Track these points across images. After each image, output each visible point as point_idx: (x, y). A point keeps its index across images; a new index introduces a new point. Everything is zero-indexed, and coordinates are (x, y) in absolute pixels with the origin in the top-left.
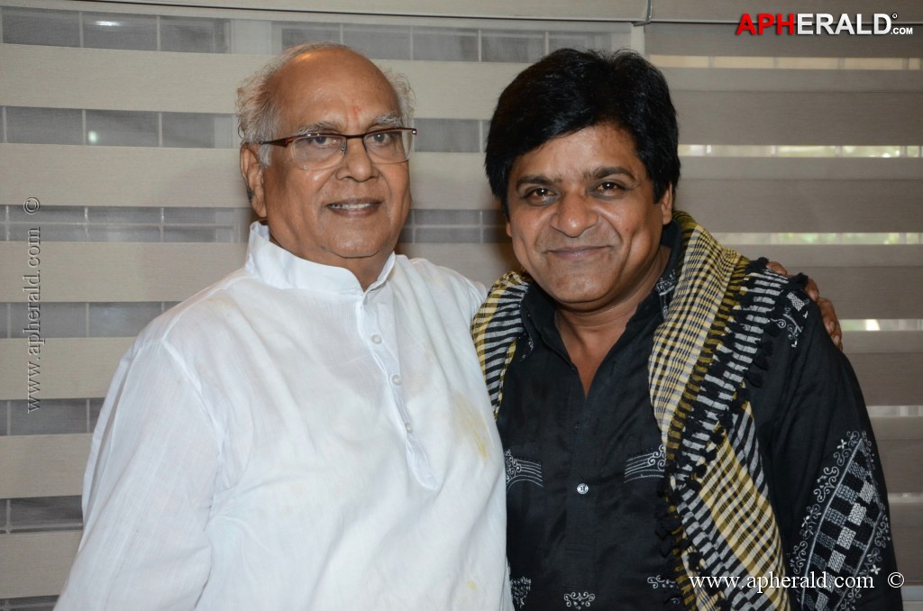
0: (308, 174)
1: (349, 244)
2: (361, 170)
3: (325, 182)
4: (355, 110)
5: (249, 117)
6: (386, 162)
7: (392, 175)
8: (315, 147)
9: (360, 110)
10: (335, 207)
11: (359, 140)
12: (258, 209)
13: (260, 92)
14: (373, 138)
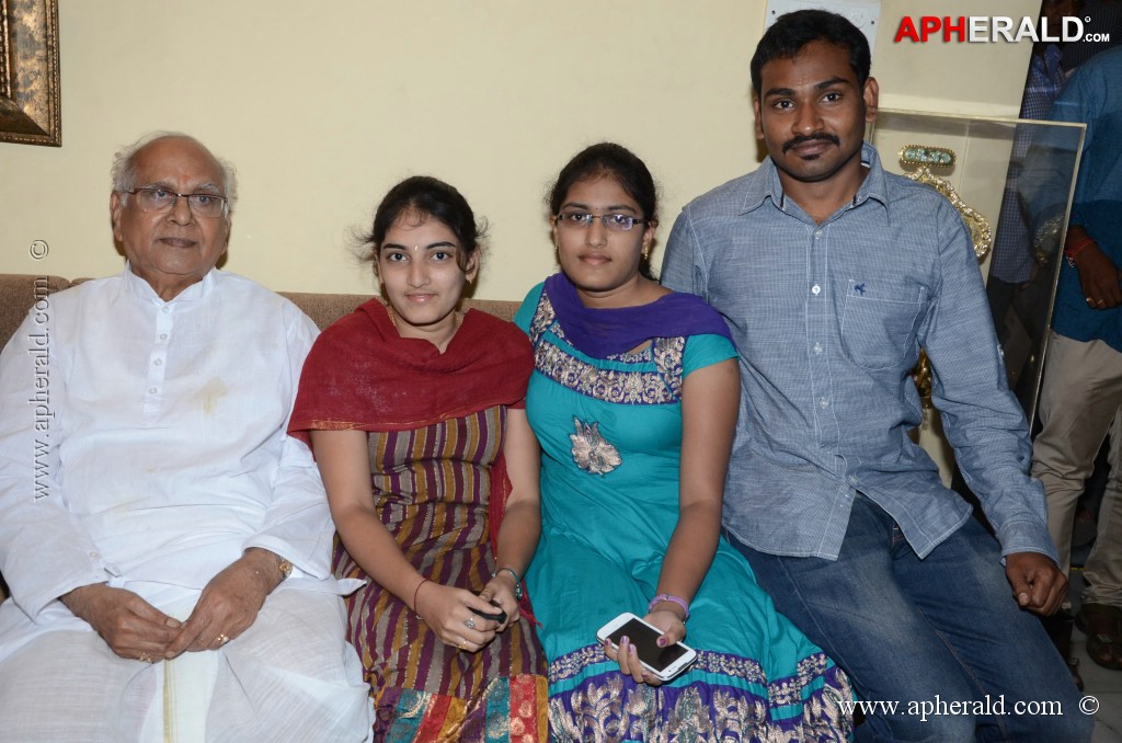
2: (183, 218)
4: (186, 178)
7: (206, 228)
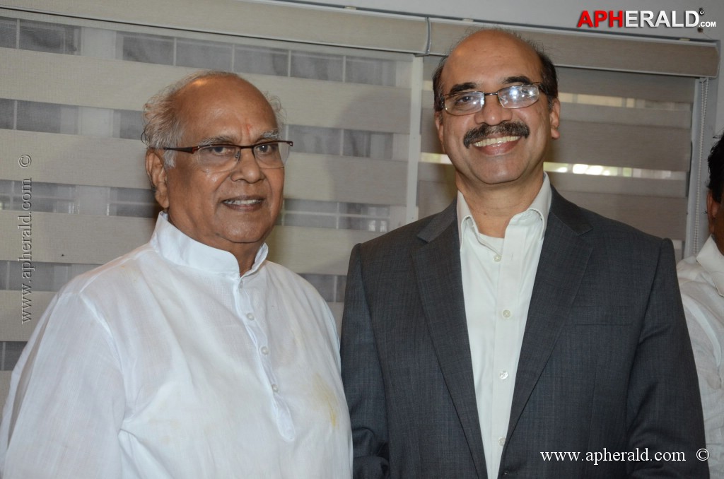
1: (239, 232)
3: (222, 182)
6: (269, 167)
8: (213, 154)
9: (251, 127)
10: (227, 203)
11: (250, 150)
12: (161, 202)
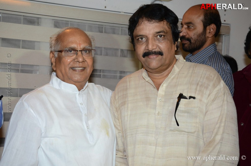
0: (67, 59)
1: (76, 79)
3: (71, 62)
5: (53, 45)
6: (87, 58)
8: (69, 53)
10: (73, 69)
12: (53, 68)
13: (56, 39)
14: (84, 51)
